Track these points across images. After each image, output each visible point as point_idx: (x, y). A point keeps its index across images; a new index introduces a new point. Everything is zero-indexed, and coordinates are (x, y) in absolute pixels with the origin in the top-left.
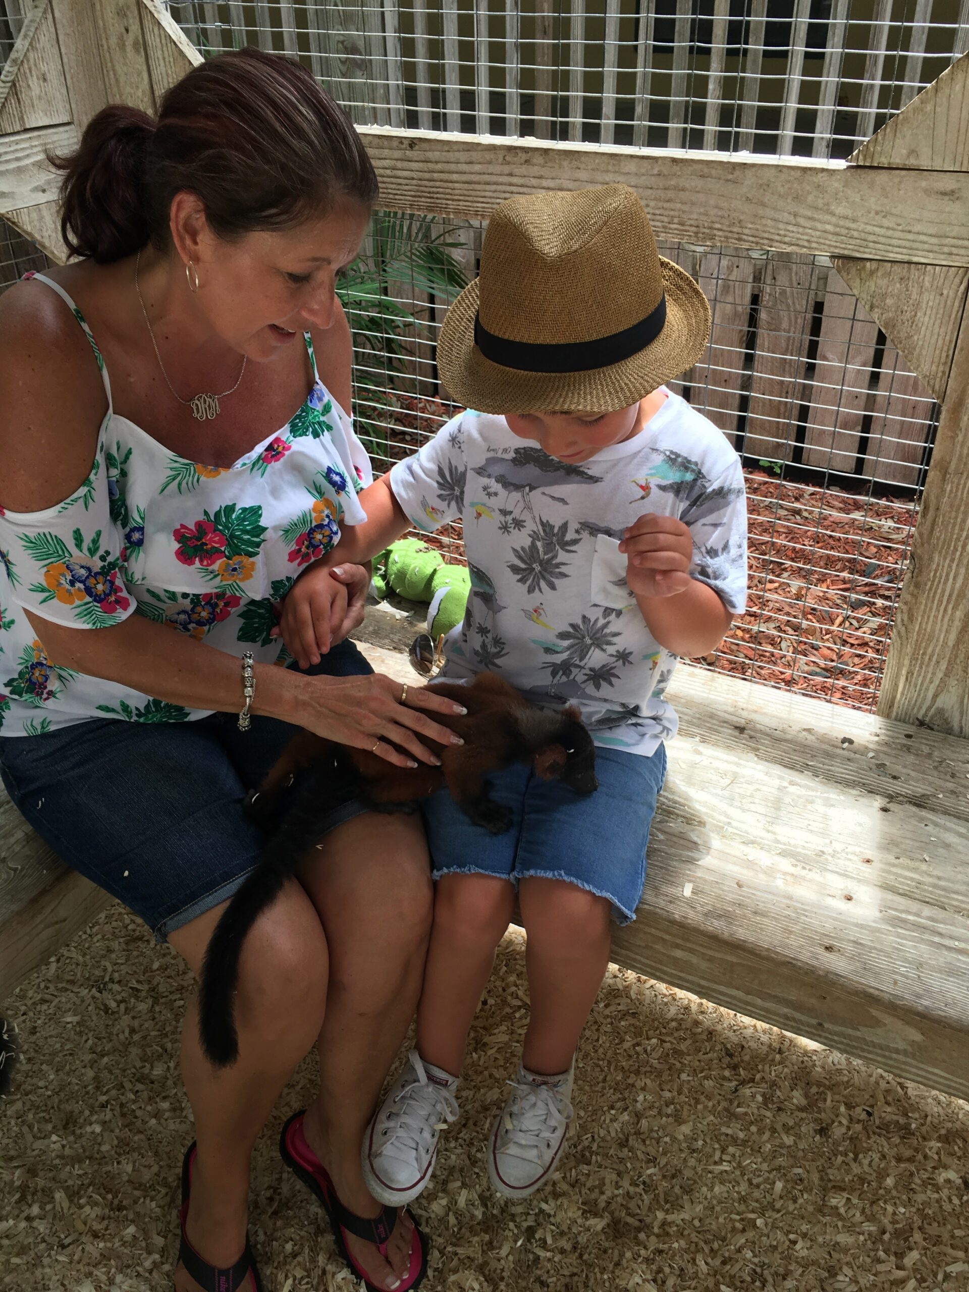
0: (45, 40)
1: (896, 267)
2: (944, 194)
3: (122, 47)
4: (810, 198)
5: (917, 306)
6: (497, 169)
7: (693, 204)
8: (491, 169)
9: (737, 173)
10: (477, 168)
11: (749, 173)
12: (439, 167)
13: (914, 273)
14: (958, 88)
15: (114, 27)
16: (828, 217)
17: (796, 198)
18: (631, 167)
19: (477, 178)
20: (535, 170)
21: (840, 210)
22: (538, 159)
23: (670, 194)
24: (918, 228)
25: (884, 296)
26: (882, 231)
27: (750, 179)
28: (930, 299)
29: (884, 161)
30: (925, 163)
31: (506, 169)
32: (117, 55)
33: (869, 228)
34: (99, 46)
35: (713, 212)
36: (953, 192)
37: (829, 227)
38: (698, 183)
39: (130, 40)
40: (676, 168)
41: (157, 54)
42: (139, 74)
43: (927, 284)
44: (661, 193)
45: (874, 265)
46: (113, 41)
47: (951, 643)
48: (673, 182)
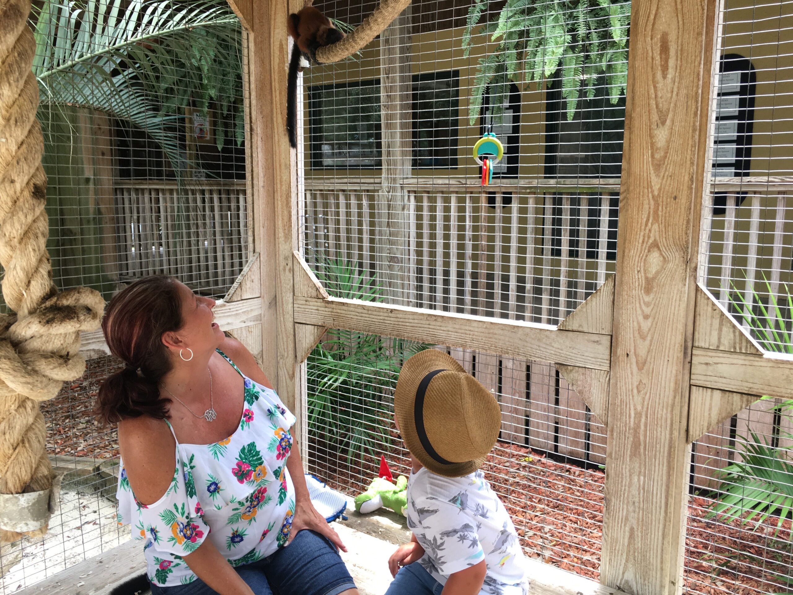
0: (256, 267)
1: (580, 369)
2: (594, 342)
3: (284, 270)
4: (544, 340)
5: (590, 385)
6: (424, 322)
7: (500, 340)
8: (421, 322)
9: (516, 329)
10: (416, 321)
11: (520, 329)
12: (402, 320)
13: (588, 372)
14: (594, 303)
15: (282, 263)
16: (551, 348)
17: (539, 340)
18: (475, 324)
19: (416, 325)
20: (439, 324)
21: (556, 345)
22: (440, 320)
23: (491, 335)
24: (586, 354)
25: (577, 381)
26: (573, 355)
27: (520, 332)
28: (595, 383)
29: (570, 328)
30: (586, 330)
31: (428, 322)
32: (282, 273)
33: (568, 353)
34: (276, 269)
35: (507, 343)
36: (597, 341)
37: (553, 352)
38: (501, 332)
39: (288, 268)
40: (492, 326)
41: (297, 273)
42: (289, 280)
43: (593, 376)
44: (487, 335)
45: (571, 368)
46: (281, 268)
47: (626, 544)
48: (491, 331)
